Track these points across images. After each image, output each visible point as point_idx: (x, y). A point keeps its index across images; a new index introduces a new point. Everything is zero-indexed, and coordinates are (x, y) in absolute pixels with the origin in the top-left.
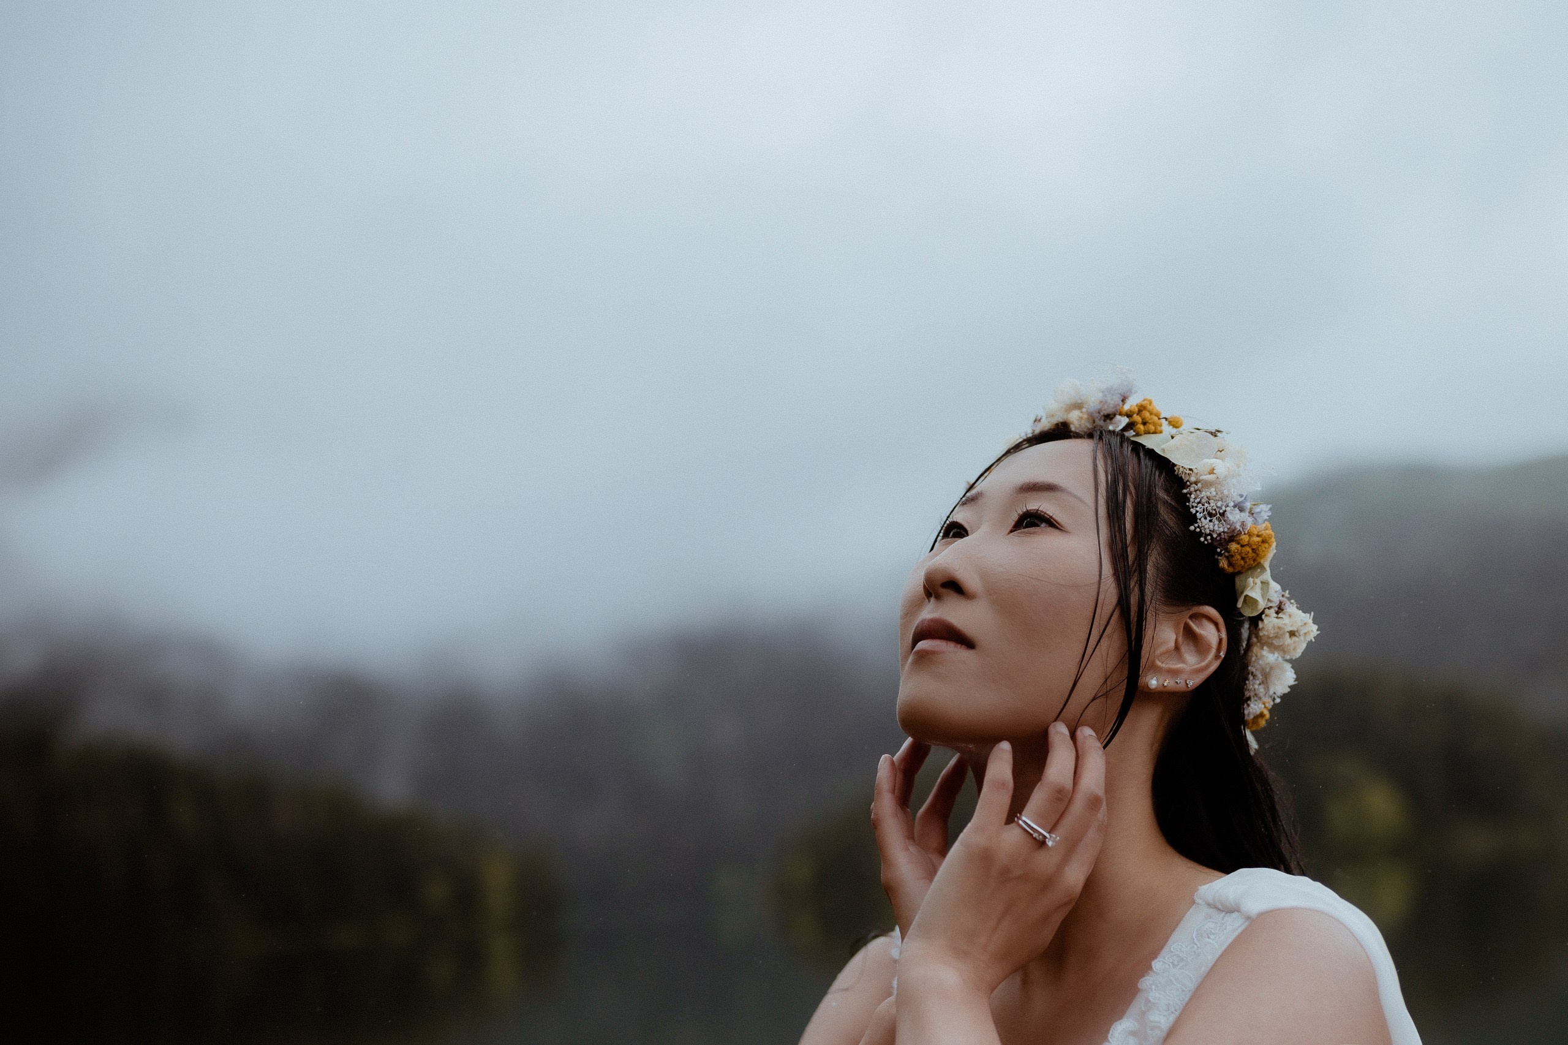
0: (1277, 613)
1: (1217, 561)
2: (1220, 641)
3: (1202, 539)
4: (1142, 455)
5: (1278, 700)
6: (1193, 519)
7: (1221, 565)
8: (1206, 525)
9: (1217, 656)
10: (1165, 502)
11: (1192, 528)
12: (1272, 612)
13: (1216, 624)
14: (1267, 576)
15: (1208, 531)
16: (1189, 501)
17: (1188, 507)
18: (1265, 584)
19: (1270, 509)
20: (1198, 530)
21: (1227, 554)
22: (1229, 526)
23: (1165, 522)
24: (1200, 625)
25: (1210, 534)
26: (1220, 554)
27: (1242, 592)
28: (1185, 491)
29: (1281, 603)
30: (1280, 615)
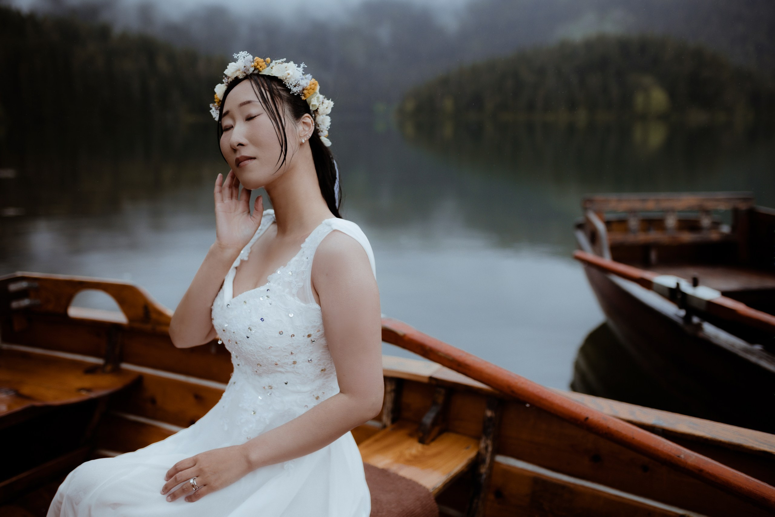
0: (322, 104)
1: (301, 98)
2: (312, 121)
3: (295, 94)
4: (265, 78)
5: (329, 127)
6: (290, 90)
7: (302, 99)
8: (294, 90)
9: (313, 125)
10: (281, 90)
11: (291, 93)
12: (321, 105)
13: (309, 117)
14: (318, 94)
15: (296, 92)
16: (286, 85)
17: (287, 87)
18: (318, 98)
19: (311, 75)
20: (293, 92)
21: (303, 95)
22: (302, 87)
23: (284, 96)
24: (306, 120)
25: (297, 92)
26: (301, 96)
27: (310, 104)
28: (284, 83)
29: (323, 101)
30: (323, 105)
